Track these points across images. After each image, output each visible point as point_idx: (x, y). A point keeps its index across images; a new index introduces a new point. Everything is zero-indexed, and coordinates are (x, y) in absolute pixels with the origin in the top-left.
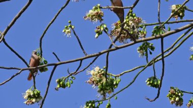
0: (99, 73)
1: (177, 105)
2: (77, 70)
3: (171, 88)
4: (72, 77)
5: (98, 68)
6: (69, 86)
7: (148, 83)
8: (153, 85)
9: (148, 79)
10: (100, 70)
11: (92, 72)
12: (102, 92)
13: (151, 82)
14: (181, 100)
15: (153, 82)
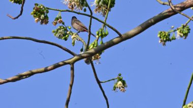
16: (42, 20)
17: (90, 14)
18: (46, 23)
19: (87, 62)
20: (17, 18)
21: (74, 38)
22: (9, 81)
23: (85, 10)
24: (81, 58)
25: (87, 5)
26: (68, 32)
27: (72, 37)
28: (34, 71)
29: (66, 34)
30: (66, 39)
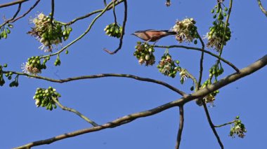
0: (43, 21)
1: (147, 64)
2: (15, 17)
4: (9, 25)
5: (43, 15)
6: (5, 36)
7: (108, 31)
8: (114, 34)
9: (107, 27)
10: (45, 17)
11: (35, 21)
12: (47, 43)
13: (111, 30)
14: (152, 57)
15: (114, 30)
16: (147, 61)
17: (201, 47)
18: (153, 63)
19: (198, 103)
20: (115, 52)
21: (183, 74)
23: (196, 42)
24: (190, 98)
25: (198, 36)
26: (176, 68)
27: (181, 73)
28: (134, 115)
29: (173, 70)
30: (173, 76)
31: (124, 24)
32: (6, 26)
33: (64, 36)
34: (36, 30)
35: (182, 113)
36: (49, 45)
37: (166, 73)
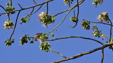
0: (44, 15)
1: (87, 29)
2: (31, 13)
3: (83, 20)
4: (29, 17)
5: (43, 13)
6: (27, 21)
7: (72, 20)
8: (74, 21)
9: (71, 18)
10: (44, 13)
11: (40, 15)
12: (45, 23)
13: (73, 19)
14: (89, 26)
16: (87, 28)
17: (111, 24)
19: (110, 48)
20: (74, 27)
21: (103, 36)
22: (70, 59)
24: (106, 46)
26: (100, 33)
28: (83, 53)
29: (99, 34)
30: (99, 37)
31: (78, 15)
32: (28, 17)
33: (53, 21)
34: (41, 19)
35: (103, 52)
36: (46, 24)
37: (96, 36)
